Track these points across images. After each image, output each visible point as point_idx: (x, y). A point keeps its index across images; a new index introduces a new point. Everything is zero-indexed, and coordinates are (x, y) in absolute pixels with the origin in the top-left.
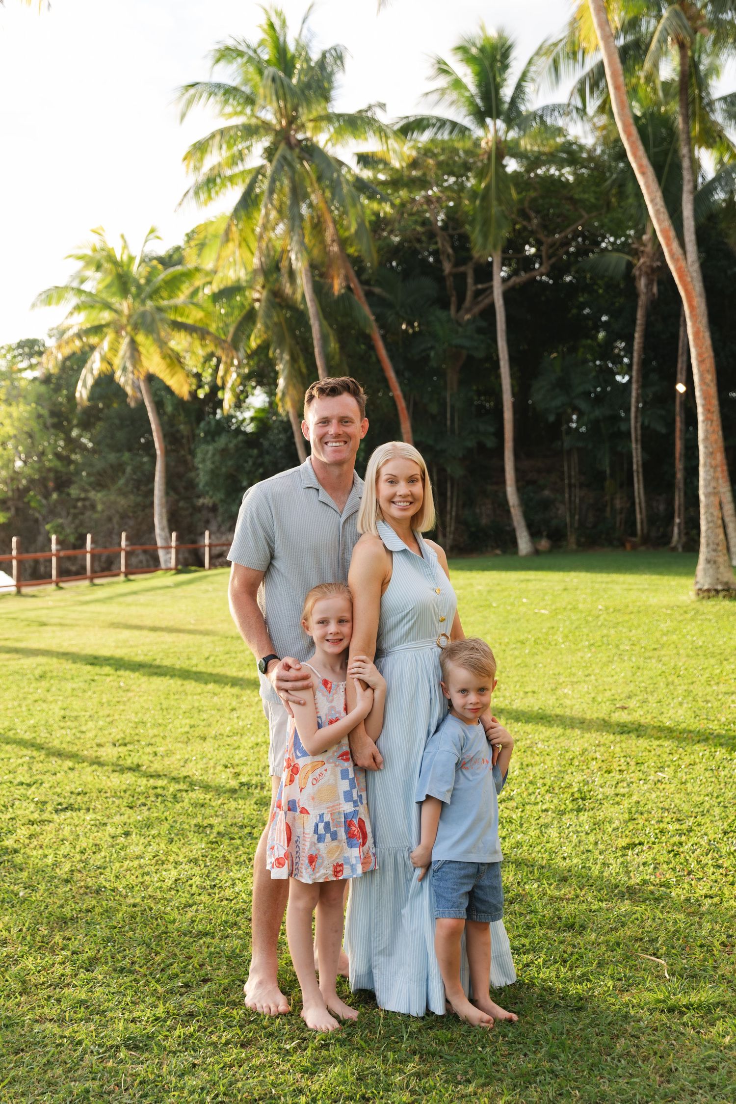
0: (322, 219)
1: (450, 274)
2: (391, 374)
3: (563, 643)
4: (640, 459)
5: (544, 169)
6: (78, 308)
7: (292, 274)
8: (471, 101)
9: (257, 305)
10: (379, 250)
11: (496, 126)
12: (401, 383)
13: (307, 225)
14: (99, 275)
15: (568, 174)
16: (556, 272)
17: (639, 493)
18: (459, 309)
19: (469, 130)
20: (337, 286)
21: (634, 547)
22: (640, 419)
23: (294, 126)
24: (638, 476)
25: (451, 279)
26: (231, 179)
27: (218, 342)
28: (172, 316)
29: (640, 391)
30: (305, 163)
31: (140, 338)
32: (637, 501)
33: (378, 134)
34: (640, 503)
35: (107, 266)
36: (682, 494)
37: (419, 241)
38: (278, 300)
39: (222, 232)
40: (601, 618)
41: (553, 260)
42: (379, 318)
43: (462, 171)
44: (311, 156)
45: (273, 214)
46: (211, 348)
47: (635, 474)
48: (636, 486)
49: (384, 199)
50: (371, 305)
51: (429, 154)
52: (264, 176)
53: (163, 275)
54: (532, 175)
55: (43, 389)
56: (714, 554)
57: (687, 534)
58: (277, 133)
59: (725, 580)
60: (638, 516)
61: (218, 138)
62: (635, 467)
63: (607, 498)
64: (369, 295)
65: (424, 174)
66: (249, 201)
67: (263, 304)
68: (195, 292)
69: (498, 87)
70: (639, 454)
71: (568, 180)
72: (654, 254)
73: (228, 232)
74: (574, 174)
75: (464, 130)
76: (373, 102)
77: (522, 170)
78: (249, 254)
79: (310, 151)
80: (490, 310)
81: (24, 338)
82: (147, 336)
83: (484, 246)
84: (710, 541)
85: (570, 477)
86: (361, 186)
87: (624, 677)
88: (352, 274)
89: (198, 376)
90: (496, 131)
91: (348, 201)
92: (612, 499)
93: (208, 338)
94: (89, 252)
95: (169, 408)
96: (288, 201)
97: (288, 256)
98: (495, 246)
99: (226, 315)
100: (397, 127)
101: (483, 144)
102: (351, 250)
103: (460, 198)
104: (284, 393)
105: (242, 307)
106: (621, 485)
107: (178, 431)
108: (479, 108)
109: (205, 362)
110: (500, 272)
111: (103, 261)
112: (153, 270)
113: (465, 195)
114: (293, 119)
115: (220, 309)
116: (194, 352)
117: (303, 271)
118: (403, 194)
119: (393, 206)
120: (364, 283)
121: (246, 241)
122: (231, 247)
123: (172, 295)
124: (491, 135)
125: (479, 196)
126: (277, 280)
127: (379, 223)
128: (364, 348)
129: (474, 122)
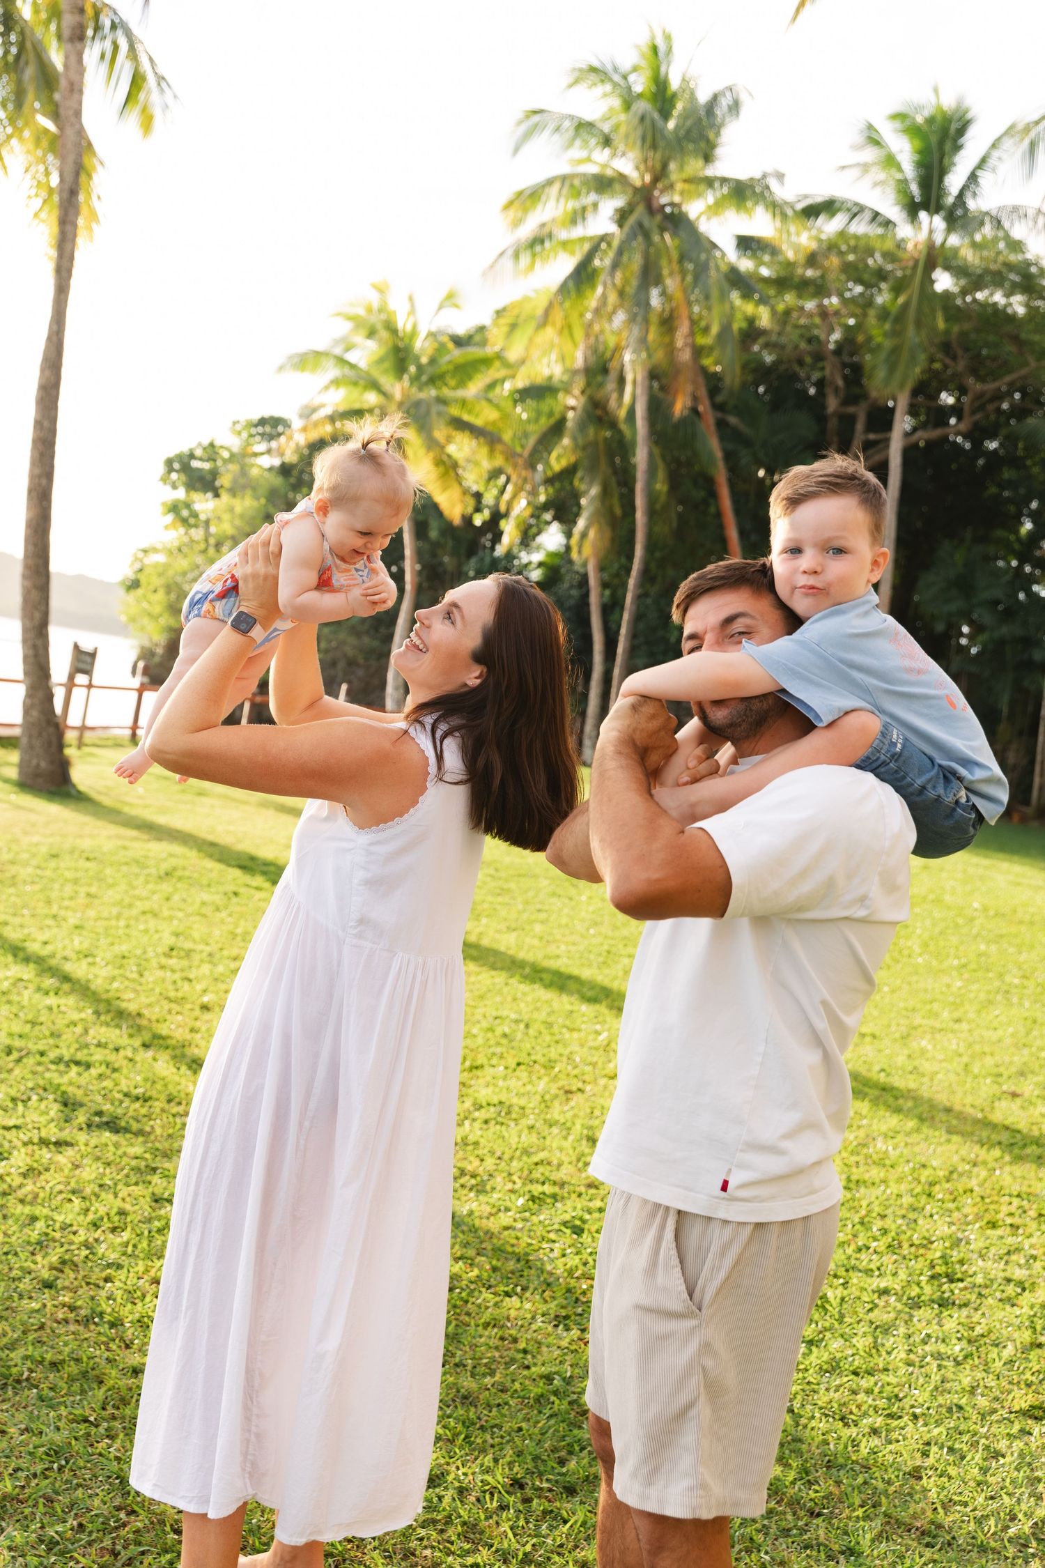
0: (675, 315)
1: (835, 413)
5: (986, 292)
6: (336, 382)
7: (621, 381)
8: (903, 185)
9: (571, 414)
10: (744, 367)
11: (933, 225)
13: (654, 319)
14: (372, 345)
15: (1018, 305)
16: (978, 434)
19: (895, 225)
20: (680, 407)
21: (1024, 820)
23: (660, 185)
25: (836, 420)
26: (565, 244)
27: (510, 455)
28: (455, 411)
33: (771, 210)
35: (384, 334)
37: (801, 362)
38: (599, 412)
39: (540, 312)
40: (977, 922)
41: (978, 416)
42: (730, 458)
43: (873, 281)
44: (676, 227)
45: (613, 298)
46: (499, 461)
49: (763, 301)
50: (722, 438)
51: (835, 251)
52: (609, 245)
53: (456, 354)
54: (969, 299)
55: (278, 481)
58: (636, 190)
61: (557, 186)
62: (1043, 713)
64: (721, 425)
65: (822, 277)
66: (583, 275)
67: (579, 414)
68: (491, 386)
69: (943, 172)
71: (1015, 313)
73: (547, 313)
74: (1027, 305)
75: (888, 223)
76: (769, 170)
77: (955, 290)
78: (570, 345)
79: (676, 221)
81: (267, 413)
83: (887, 381)
86: (736, 279)
87: (1013, 1035)
88: (703, 393)
89: (478, 496)
90: (931, 232)
91: (715, 293)
93: (499, 447)
94: (361, 312)
95: (434, 534)
96: (635, 283)
97: (621, 357)
98: (902, 386)
99: (529, 421)
100: (799, 207)
101: (910, 246)
102: (707, 362)
103: (865, 315)
104: (584, 535)
105: (551, 414)
106: (1020, 733)
107: (441, 564)
108: (913, 197)
109: (490, 479)
110: (903, 423)
111: (379, 327)
112: (441, 348)
113: (872, 313)
114: (660, 175)
115: (522, 413)
116: (477, 464)
117: (639, 378)
118: (790, 298)
119: (774, 312)
120: (718, 407)
121: (570, 327)
122: (550, 333)
123: (462, 384)
124: (923, 236)
125: (891, 318)
126: (601, 385)
127: (751, 333)
128: (703, 494)
129: (903, 215)
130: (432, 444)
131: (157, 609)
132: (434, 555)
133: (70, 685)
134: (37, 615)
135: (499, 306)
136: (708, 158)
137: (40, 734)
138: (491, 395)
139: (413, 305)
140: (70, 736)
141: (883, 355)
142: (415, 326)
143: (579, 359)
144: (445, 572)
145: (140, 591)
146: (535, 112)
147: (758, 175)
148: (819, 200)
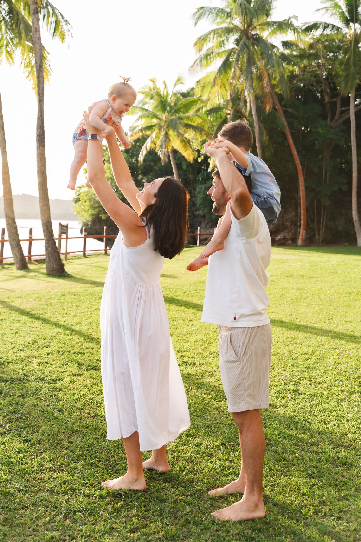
0: (262, 74)
1: (328, 102)
2: (295, 152)
6: (141, 117)
7: (246, 102)
8: (342, 14)
9: (229, 117)
10: (291, 90)
11: (355, 27)
12: (299, 157)
13: (254, 77)
14: (152, 102)
18: (332, 120)
19: (341, 29)
20: (268, 108)
23: (251, 28)
25: (329, 105)
26: (218, 54)
27: (208, 135)
28: (186, 121)
31: (171, 132)
33: (293, 31)
35: (156, 97)
37: (312, 85)
38: (239, 114)
39: (212, 80)
42: (289, 124)
43: (337, 50)
44: (258, 42)
45: (238, 71)
46: (204, 137)
49: (295, 64)
50: (286, 118)
51: (320, 42)
52: (234, 53)
53: (184, 100)
58: (242, 32)
61: (212, 34)
64: (285, 112)
65: (317, 52)
66: (226, 65)
67: (231, 115)
68: (198, 110)
69: (357, 7)
73: (215, 80)
75: (338, 29)
76: (291, 16)
78: (225, 91)
79: (258, 40)
80: (348, 121)
82: (173, 131)
83: (346, 88)
86: (284, 57)
88: (277, 101)
89: (198, 151)
90: (355, 30)
91: (276, 65)
93: (204, 132)
94: (148, 90)
95: (184, 167)
96: (245, 65)
97: (244, 93)
98: (351, 88)
99: (213, 121)
100: (303, 28)
101: (348, 36)
102: (277, 90)
103: (335, 64)
105: (221, 117)
107: (188, 178)
108: (347, 18)
109: (202, 144)
110: (353, 102)
111: (154, 94)
112: (178, 99)
113: (337, 63)
114: (250, 24)
115: (211, 118)
116: (197, 139)
117: (252, 100)
118: (305, 62)
119: (300, 68)
120: (283, 106)
121: (224, 85)
122: (216, 88)
123: (187, 111)
124: (352, 31)
125: (344, 64)
126: (238, 105)
127: (293, 76)
128: (282, 139)
129: (344, 25)
130: (179, 135)
131: (87, 208)
132: (186, 175)
133: (60, 239)
134: (46, 215)
135: (198, 80)
136: (268, 15)
137: (52, 256)
138: (198, 114)
139: (166, 85)
140: (62, 257)
141: (343, 78)
142: (167, 92)
143: (228, 96)
144: (190, 181)
145: (80, 202)
146: (201, 8)
147: (287, 18)
148: (311, 24)
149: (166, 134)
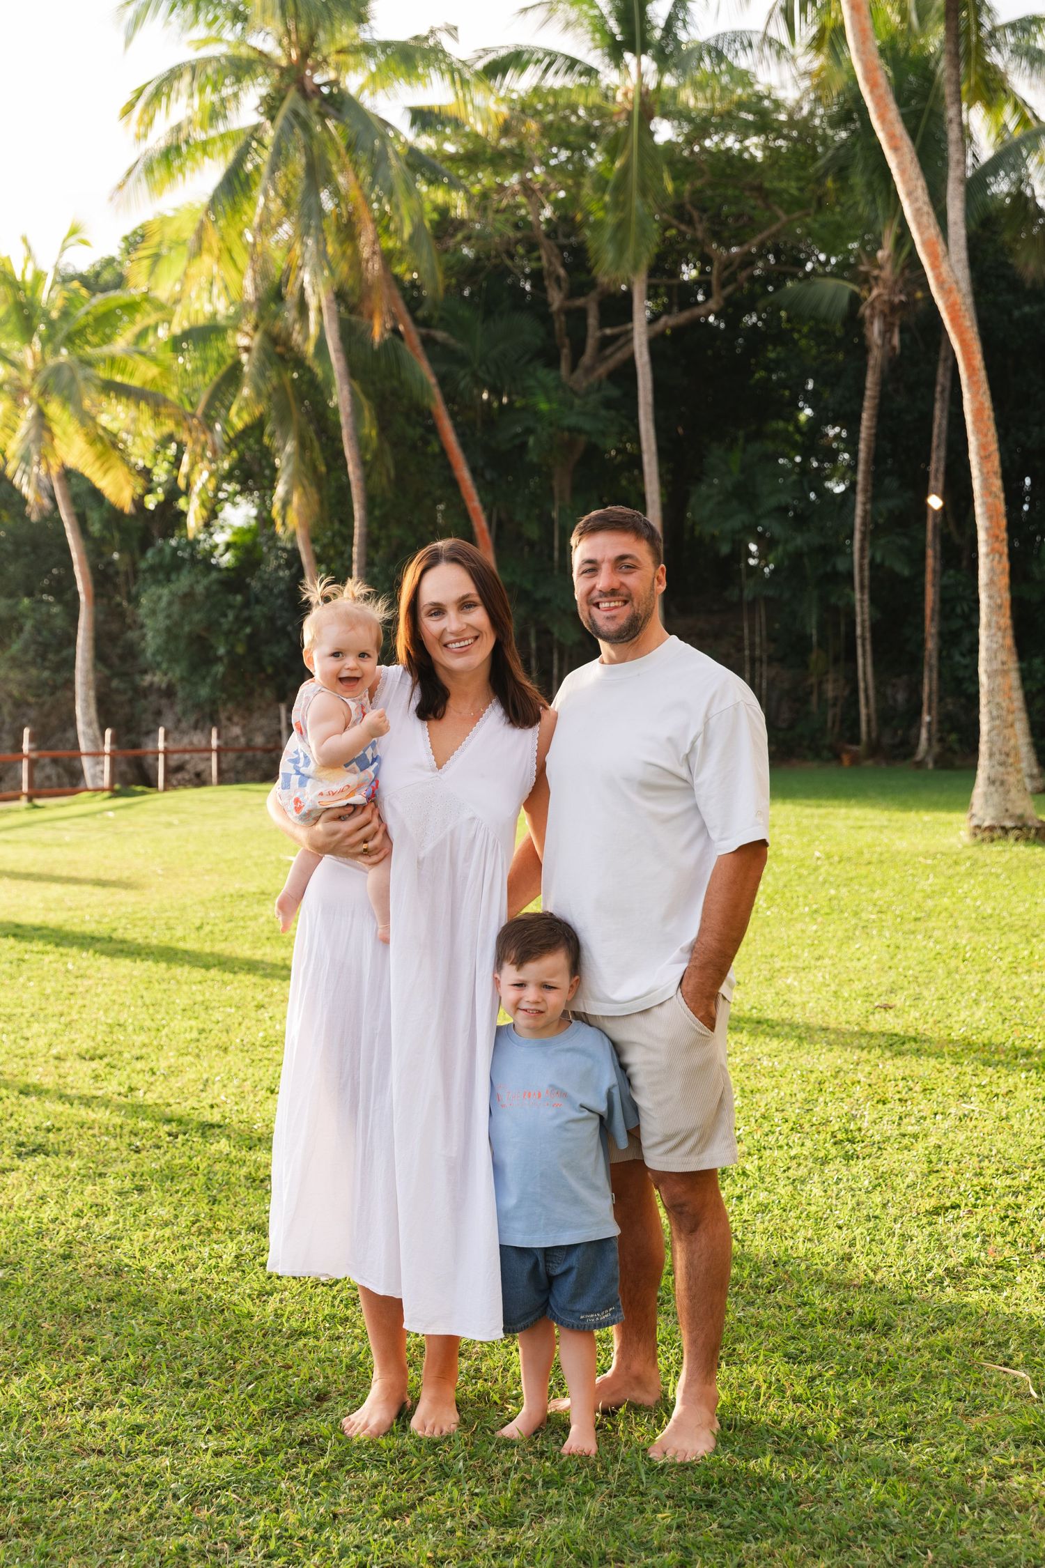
0: (354, 218)
1: (560, 310)
2: (464, 474)
3: (769, 908)
4: (867, 617)
5: (716, 138)
7: (303, 307)
8: (599, 25)
9: (244, 357)
10: (446, 270)
11: (641, 67)
12: (479, 489)
13: (329, 225)
15: (755, 147)
16: (733, 310)
17: (865, 673)
18: (574, 367)
19: (597, 72)
20: (378, 331)
21: (855, 761)
22: (868, 553)
23: (310, 62)
24: (863, 646)
25: (563, 318)
26: (204, 146)
27: (182, 419)
28: (103, 373)
29: (868, 507)
30: (330, 124)
31: (54, 409)
32: (862, 685)
33: (448, 77)
34: (866, 690)
36: (935, 675)
37: (510, 253)
38: (279, 349)
39: (189, 234)
40: (822, 870)
41: (729, 289)
42: (442, 380)
43: (581, 140)
44: (339, 110)
45: (276, 205)
46: (169, 426)
47: (859, 642)
48: (860, 661)
49: (454, 185)
50: (432, 360)
51: (529, 112)
52: (260, 142)
53: (94, 302)
54: (697, 149)
56: (1001, 769)
57: (941, 740)
58: (284, 71)
59: (1019, 811)
60: (863, 711)
61: (187, 78)
62: (859, 631)
63: (813, 680)
64: (427, 342)
65: (520, 144)
66: (236, 183)
67: (255, 353)
68: (142, 335)
69: (644, 2)
70: (866, 610)
71: (753, 157)
72: (896, 282)
73: (200, 233)
74: (765, 147)
75: (590, 72)
76: (438, 24)
77: (681, 139)
78: (234, 273)
79: (338, 103)
80: (627, 371)
82: (64, 405)
83: (617, 263)
84: (995, 749)
85: (752, 645)
86: (418, 163)
87: (877, 961)
88: (401, 307)
89: (146, 473)
90: (641, 76)
91: (400, 188)
92: (820, 683)
93: (165, 410)
96: (300, 186)
97: (298, 278)
98: (635, 266)
99: (195, 372)
100: (480, 65)
101: (619, 96)
102: (399, 269)
103: (579, 185)
104: (286, 503)
105: (221, 360)
106: (836, 660)
108: (613, 36)
109: (158, 451)
110: (642, 310)
112: (73, 296)
113: (587, 182)
114: (308, 49)
115: (185, 363)
116: (141, 433)
117: (324, 301)
118: (485, 178)
119: (469, 197)
120: (421, 323)
121: (229, 251)
122: (207, 262)
123: (107, 339)
124: (632, 81)
125: (611, 185)
126: (277, 317)
127: (446, 224)
128: (420, 431)
129: (607, 60)
130: (86, 419)
135: (128, 232)
136: (361, 19)
138: (144, 347)
139: (29, 248)
141: (607, 233)
142: (36, 272)
143: (249, 289)
147: (425, 32)
148: (503, 53)
149: (41, 415)
